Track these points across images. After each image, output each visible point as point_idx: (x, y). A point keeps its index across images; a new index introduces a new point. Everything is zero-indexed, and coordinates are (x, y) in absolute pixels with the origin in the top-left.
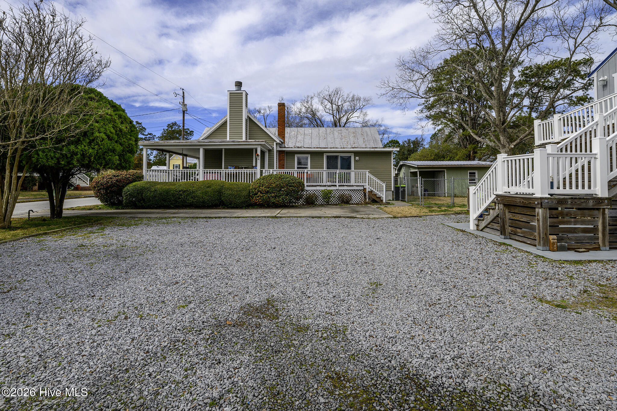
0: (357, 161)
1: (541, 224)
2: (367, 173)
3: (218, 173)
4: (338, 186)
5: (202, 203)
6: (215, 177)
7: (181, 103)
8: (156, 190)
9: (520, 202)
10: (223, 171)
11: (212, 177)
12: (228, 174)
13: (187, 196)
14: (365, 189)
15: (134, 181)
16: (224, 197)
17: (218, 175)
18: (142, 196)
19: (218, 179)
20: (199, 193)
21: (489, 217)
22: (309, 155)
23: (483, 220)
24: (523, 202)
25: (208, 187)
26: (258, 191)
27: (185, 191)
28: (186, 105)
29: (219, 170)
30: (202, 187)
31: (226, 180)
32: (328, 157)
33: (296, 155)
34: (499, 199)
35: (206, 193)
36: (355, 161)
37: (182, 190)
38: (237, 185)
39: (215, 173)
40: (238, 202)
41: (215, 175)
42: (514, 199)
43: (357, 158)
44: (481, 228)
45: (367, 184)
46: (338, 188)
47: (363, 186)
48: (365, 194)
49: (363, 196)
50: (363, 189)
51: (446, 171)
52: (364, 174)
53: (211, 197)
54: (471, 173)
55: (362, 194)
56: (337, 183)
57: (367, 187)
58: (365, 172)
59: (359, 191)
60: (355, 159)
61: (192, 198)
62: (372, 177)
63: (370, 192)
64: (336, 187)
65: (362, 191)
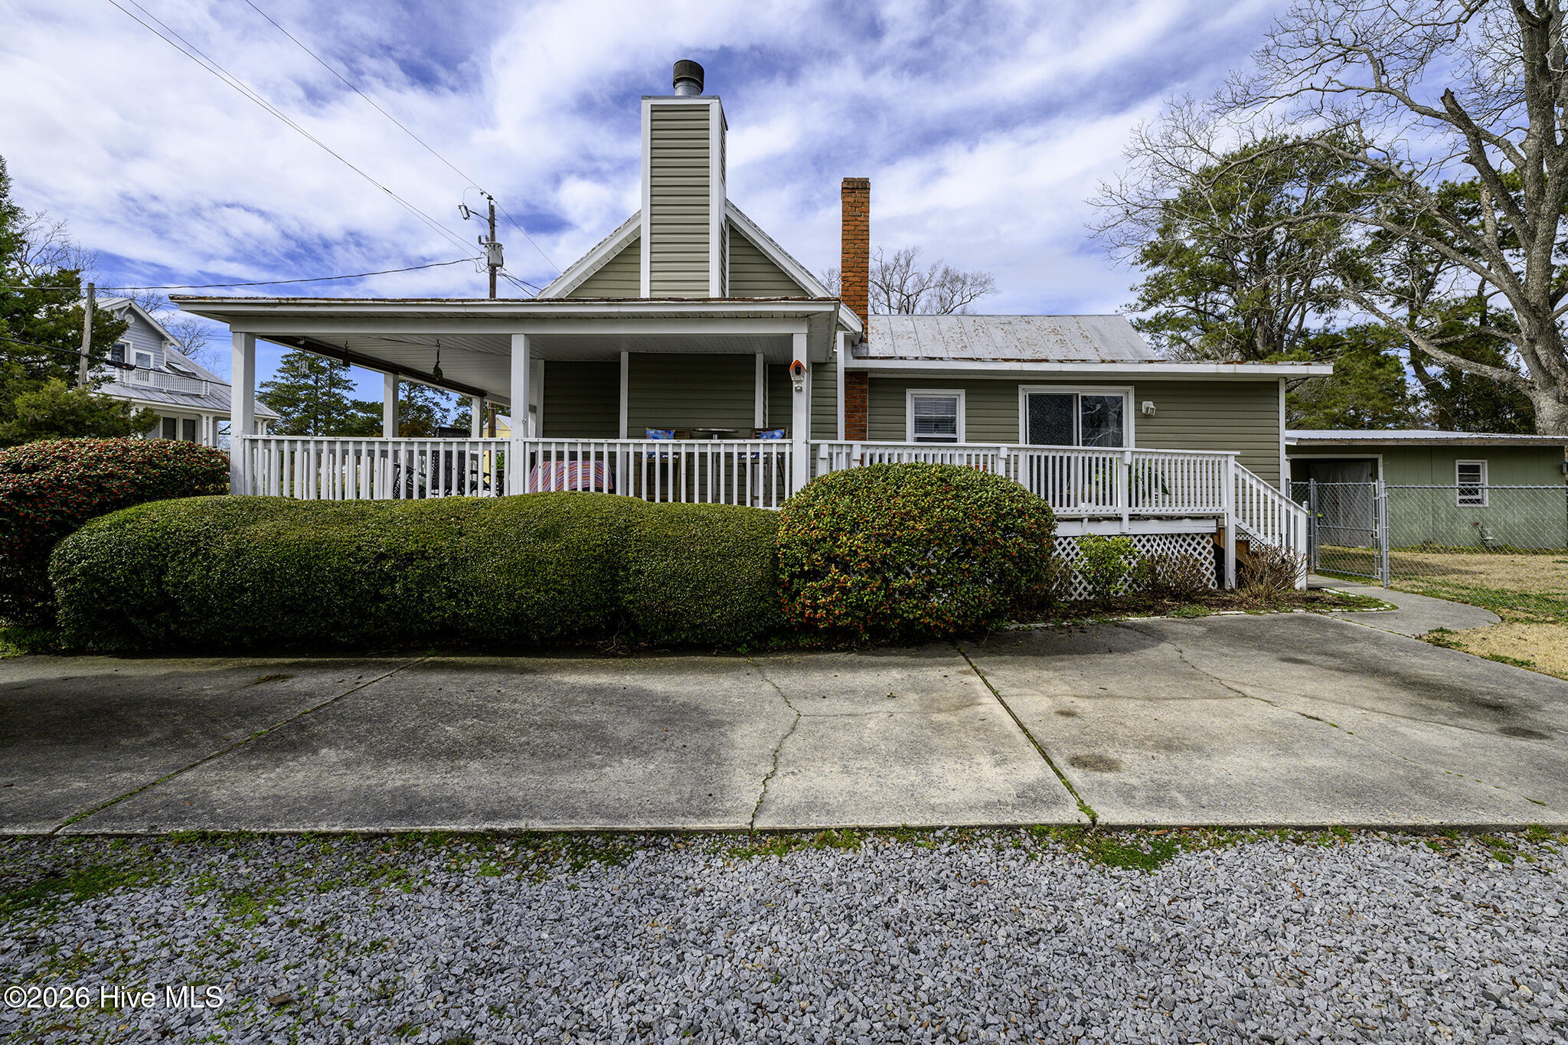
0: (1147, 416)
2: (1232, 461)
3: (599, 456)
4: (1126, 518)
5: (508, 622)
6: (586, 476)
7: (484, 240)
8: (239, 553)
10: (624, 446)
11: (573, 478)
12: (651, 465)
13: (421, 584)
14: (1220, 532)
15: (143, 493)
16: (633, 591)
17: (599, 469)
18: (158, 582)
19: (599, 489)
20: (486, 571)
22: (962, 392)
25: (543, 535)
26: (830, 559)
27: (410, 558)
28: (500, 245)
29: (605, 445)
30: (512, 532)
31: (638, 494)
32: (1034, 400)
33: (909, 392)
35: (532, 566)
36: (1142, 417)
38: (708, 522)
39: (586, 456)
40: (712, 622)
41: (586, 467)
43: (1148, 405)
45: (1227, 506)
46: (1127, 527)
47: (1217, 518)
48: (1219, 554)
49: (1210, 558)
50: (1214, 530)
51: (1380, 461)
52: (1217, 468)
53: (560, 592)
54: (1462, 468)
55: (1209, 552)
56: (1122, 507)
57: (1231, 523)
58: (1223, 460)
59: (1198, 539)
60: (1138, 409)
61: (451, 594)
62: (1253, 482)
63: (1243, 544)
64: (1118, 523)
65: (1208, 538)
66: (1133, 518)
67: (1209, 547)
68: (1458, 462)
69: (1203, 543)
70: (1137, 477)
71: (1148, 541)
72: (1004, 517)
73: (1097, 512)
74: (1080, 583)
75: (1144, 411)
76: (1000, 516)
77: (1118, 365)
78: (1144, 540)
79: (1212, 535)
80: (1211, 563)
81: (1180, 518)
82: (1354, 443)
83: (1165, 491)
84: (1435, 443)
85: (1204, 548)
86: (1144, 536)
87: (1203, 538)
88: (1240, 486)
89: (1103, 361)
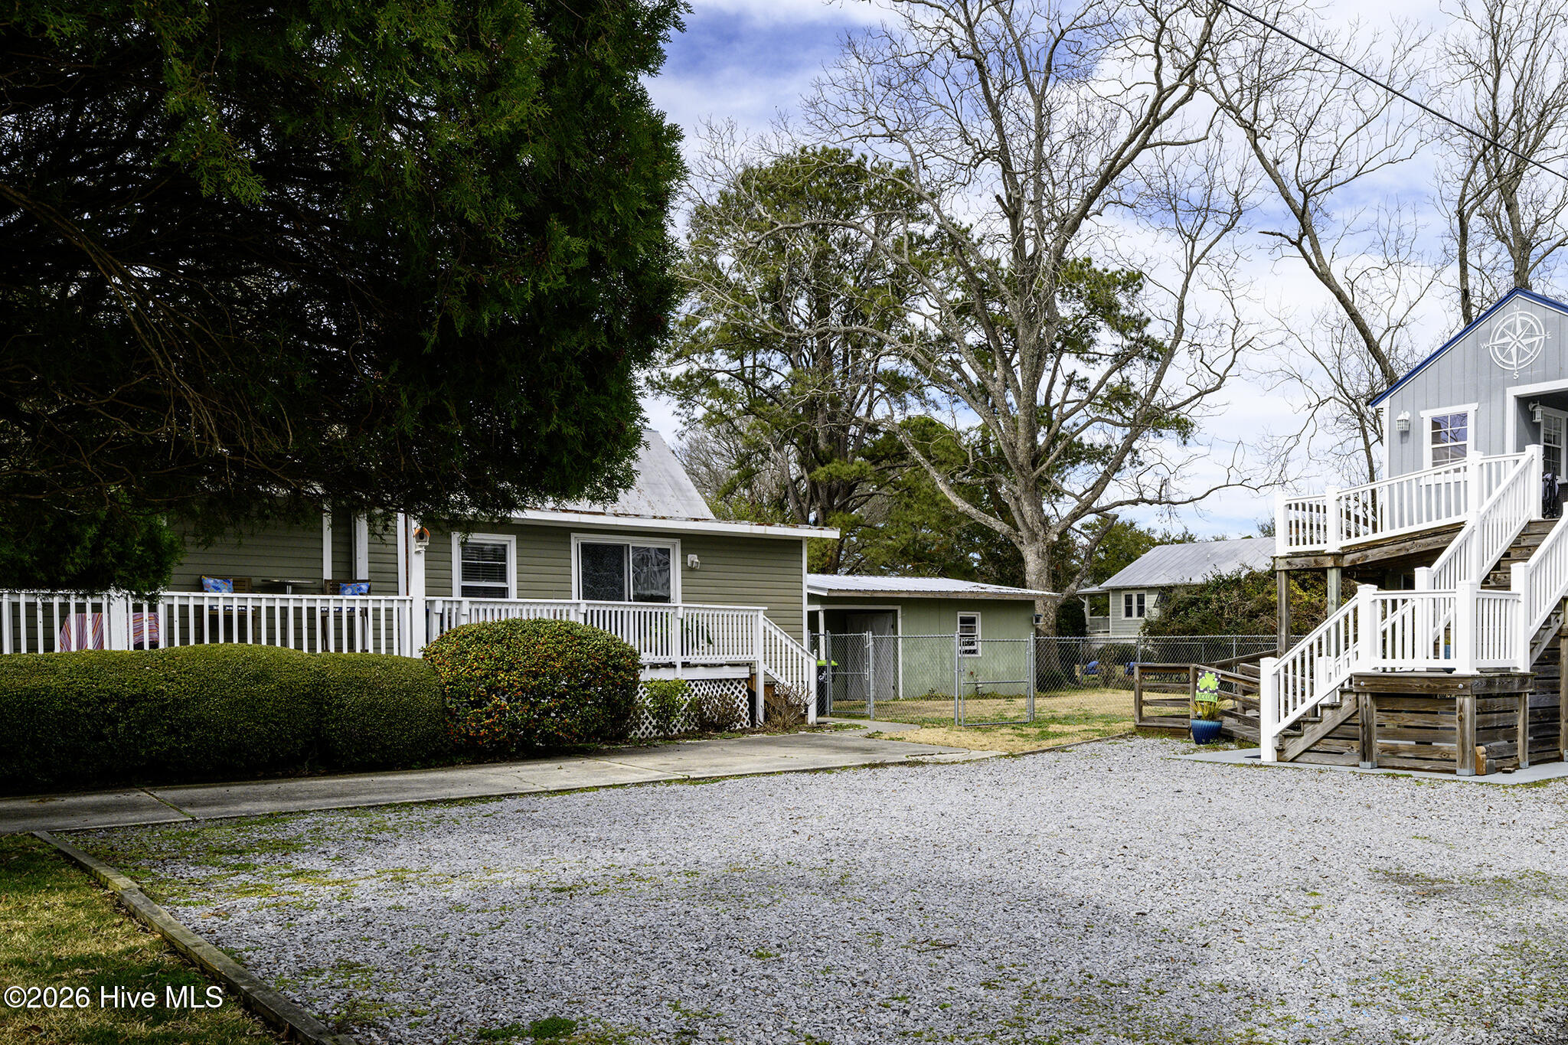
0: (692, 569)
1: (1468, 726)
2: (761, 615)
4: (679, 666)
9: (1421, 686)
14: (752, 677)
21: (1318, 726)
22: (513, 538)
23: (1302, 735)
24: (1428, 686)
32: (586, 547)
33: (455, 536)
34: (1362, 683)
36: (687, 570)
37: (115, 697)
42: (1404, 682)
43: (693, 558)
44: (1290, 755)
45: (758, 656)
46: (681, 674)
47: (749, 665)
48: (752, 696)
49: (745, 700)
50: (747, 676)
51: (899, 612)
52: (750, 621)
53: (277, 724)
54: (963, 621)
55: (744, 696)
56: (676, 657)
57: (761, 669)
58: (755, 614)
59: (735, 684)
60: (684, 562)
61: (173, 730)
62: (777, 633)
63: (770, 686)
64: (672, 670)
65: (743, 683)
66: (685, 665)
67: (744, 691)
68: (960, 614)
69: (740, 687)
70: (687, 629)
71: (696, 685)
72: (612, 658)
73: (656, 661)
74: (647, 718)
75: (689, 564)
76: (609, 657)
77: (668, 521)
78: (693, 685)
79: (747, 680)
80: (745, 705)
81: (721, 665)
82: (875, 595)
83: (709, 641)
84: (938, 596)
85: (740, 692)
86: (693, 681)
87: (739, 683)
88: (767, 637)
89: (655, 517)
